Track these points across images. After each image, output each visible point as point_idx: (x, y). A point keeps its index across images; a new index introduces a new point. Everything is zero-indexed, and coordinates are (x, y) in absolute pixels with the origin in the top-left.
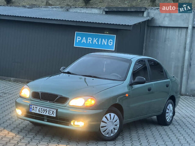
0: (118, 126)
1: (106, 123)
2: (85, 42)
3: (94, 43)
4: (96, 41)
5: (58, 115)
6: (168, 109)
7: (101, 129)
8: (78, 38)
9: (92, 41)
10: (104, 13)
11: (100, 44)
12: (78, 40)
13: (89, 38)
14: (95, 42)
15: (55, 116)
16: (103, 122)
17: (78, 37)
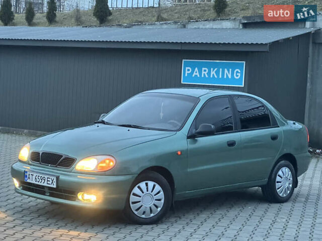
0: (163, 201)
1: (140, 197)
2: (199, 76)
3: (211, 76)
4: (214, 72)
5: (60, 185)
6: (279, 176)
7: (131, 205)
8: (186, 70)
9: (209, 73)
10: (241, 26)
11: (220, 77)
12: (187, 72)
13: (203, 69)
14: (213, 75)
15: (55, 186)
16: (134, 194)
17: (187, 68)
